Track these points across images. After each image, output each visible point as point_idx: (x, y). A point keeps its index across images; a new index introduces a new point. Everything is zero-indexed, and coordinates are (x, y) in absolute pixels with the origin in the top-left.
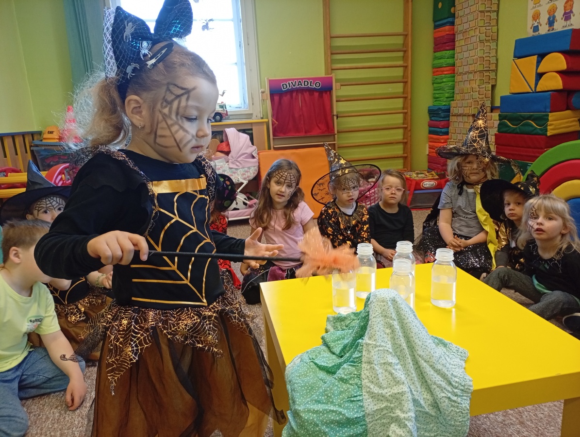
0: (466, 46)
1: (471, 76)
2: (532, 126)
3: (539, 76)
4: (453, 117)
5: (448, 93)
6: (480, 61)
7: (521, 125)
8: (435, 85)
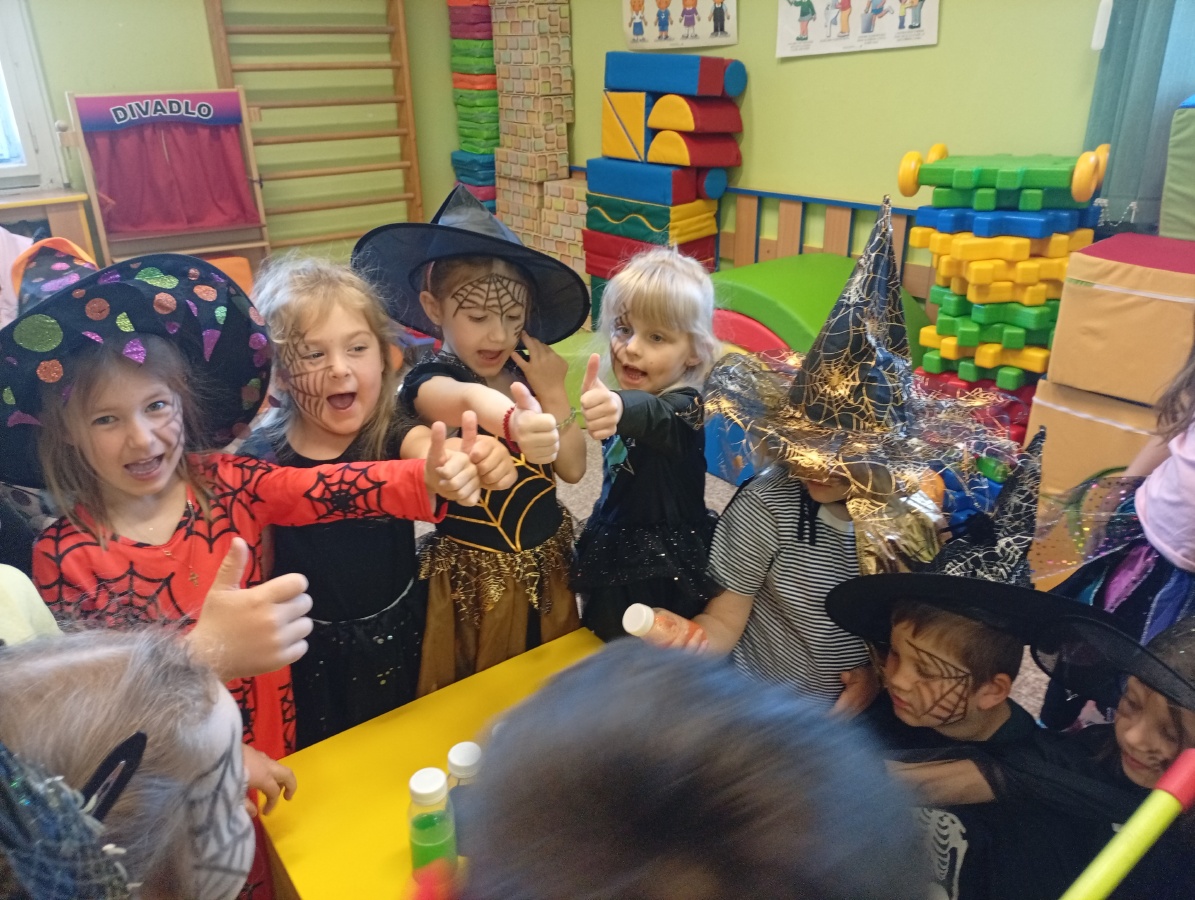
0: (514, 39)
1: (529, 103)
2: (645, 227)
3: (652, 133)
4: (502, 181)
5: (487, 129)
6: (544, 75)
7: (626, 222)
8: (460, 108)
